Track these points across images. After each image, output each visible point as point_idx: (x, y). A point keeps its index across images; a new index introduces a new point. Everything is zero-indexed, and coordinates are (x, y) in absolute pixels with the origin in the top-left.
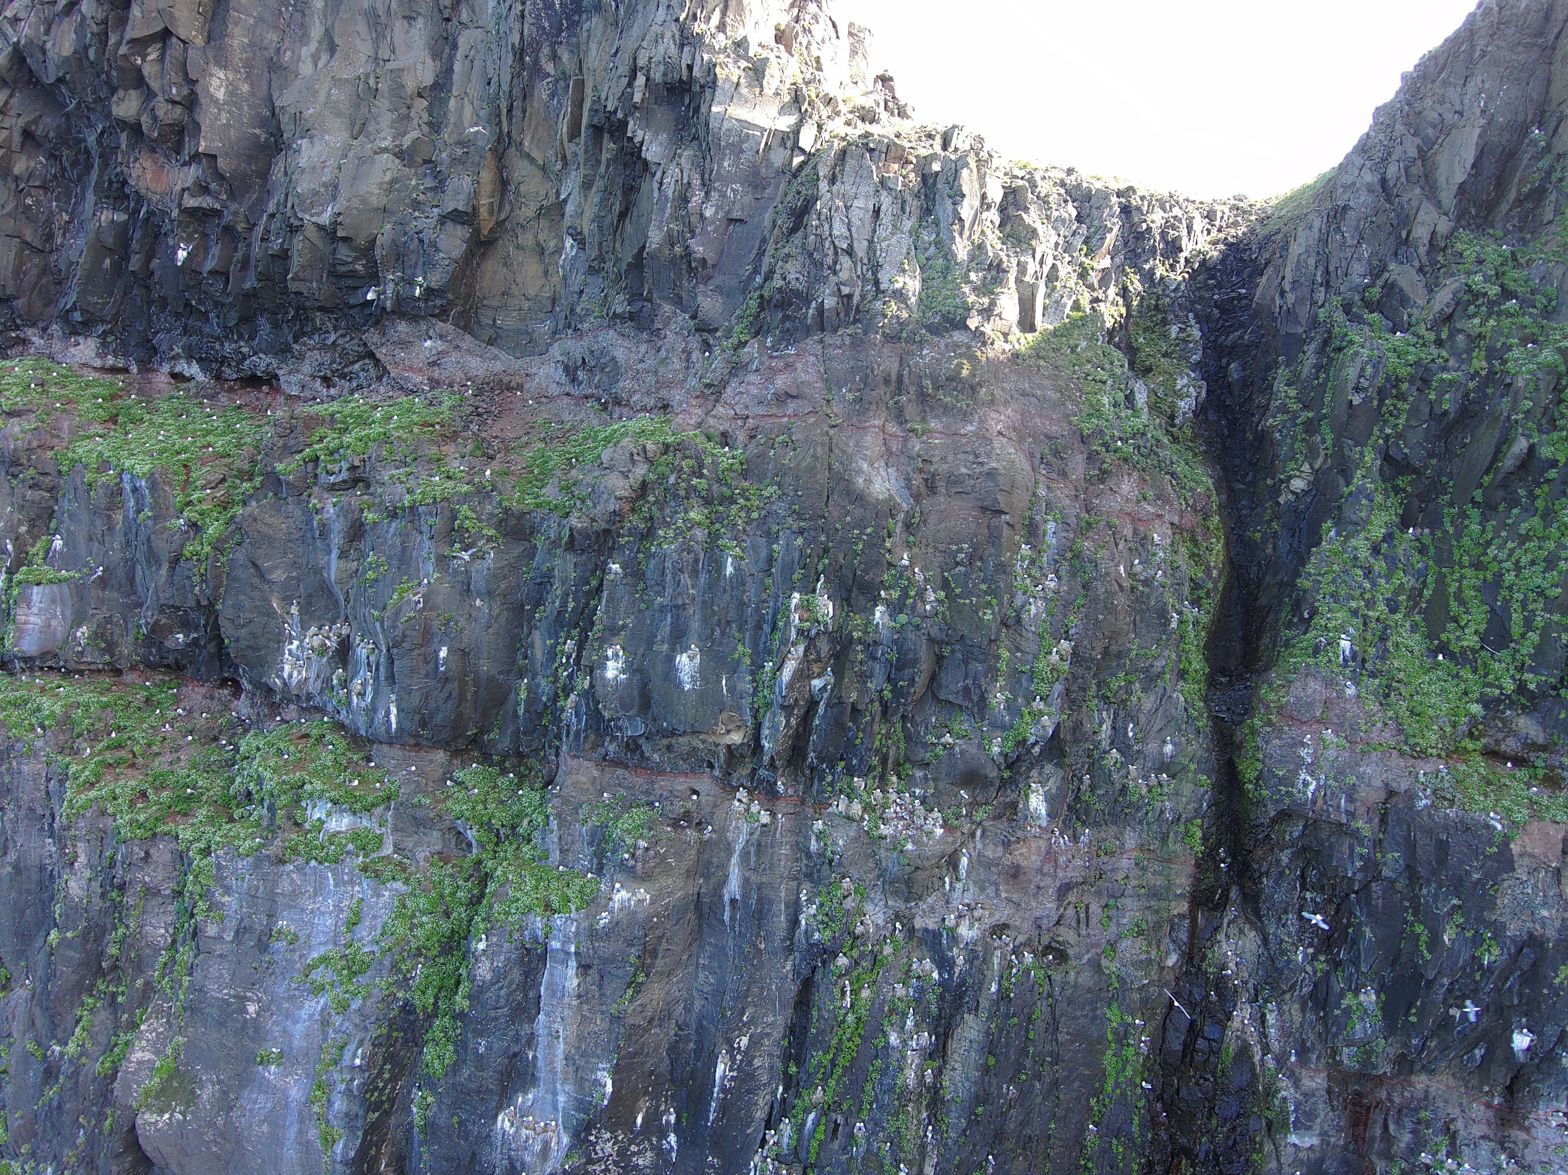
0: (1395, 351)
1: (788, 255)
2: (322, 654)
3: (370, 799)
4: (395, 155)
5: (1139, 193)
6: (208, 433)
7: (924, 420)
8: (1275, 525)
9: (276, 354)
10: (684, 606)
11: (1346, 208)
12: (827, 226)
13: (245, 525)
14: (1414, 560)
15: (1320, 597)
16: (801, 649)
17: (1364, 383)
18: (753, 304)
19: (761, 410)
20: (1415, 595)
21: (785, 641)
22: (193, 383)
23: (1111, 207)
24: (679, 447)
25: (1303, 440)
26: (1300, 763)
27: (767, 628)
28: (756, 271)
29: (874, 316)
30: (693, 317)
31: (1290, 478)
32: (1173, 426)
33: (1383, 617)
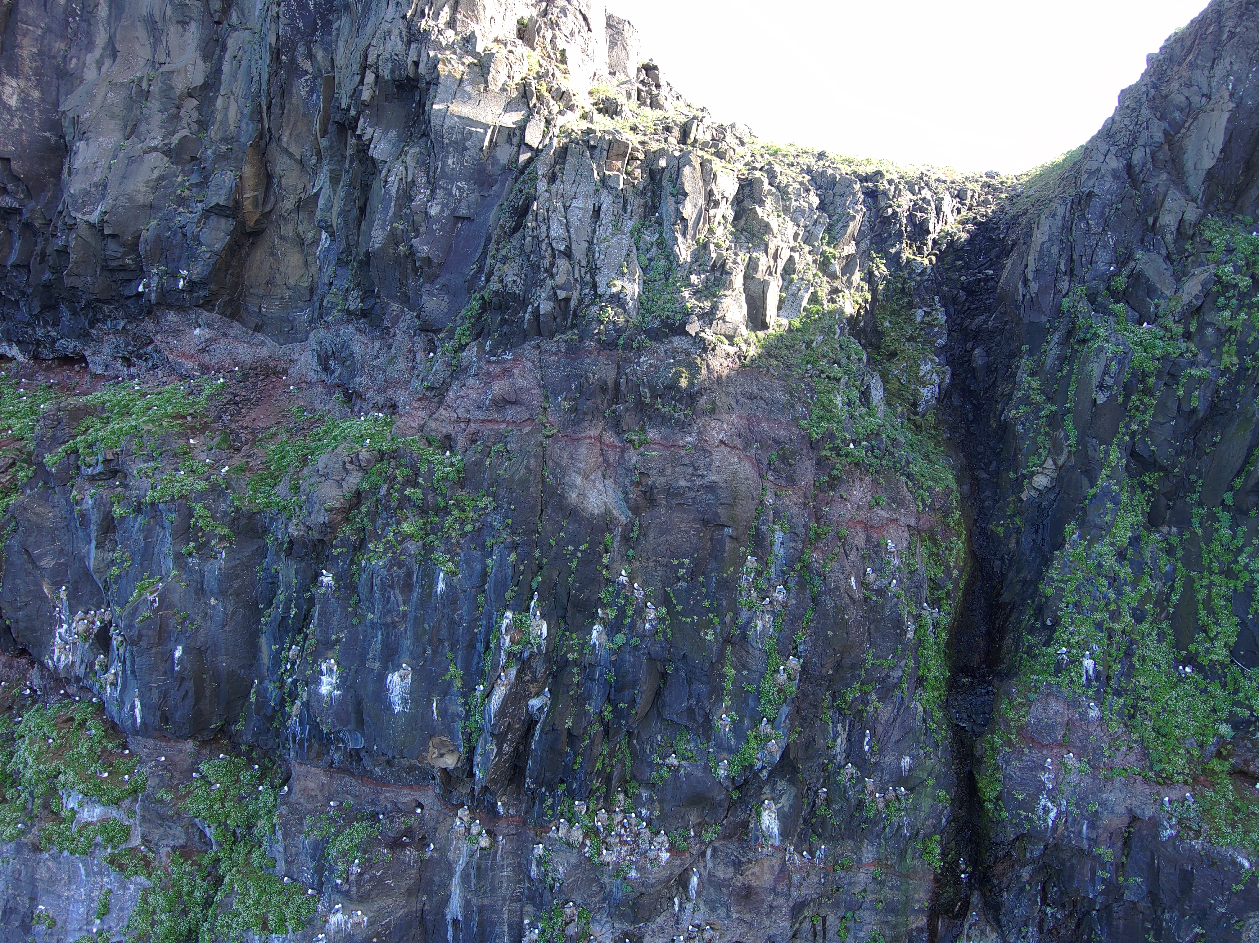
0: (1141, 344)
1: (506, 257)
2: (85, 640)
3: (116, 793)
4: (164, 153)
5: (888, 176)
6: (12, 415)
7: (642, 429)
8: (1017, 520)
9: (78, 338)
10: (394, 625)
11: (1090, 195)
12: (544, 228)
13: (17, 514)
14: (1161, 563)
15: (1063, 606)
16: (513, 672)
17: (1108, 381)
18: (475, 305)
19: (481, 416)
20: (1162, 600)
21: (495, 666)
22: (14, 363)
23: (854, 195)
24: (394, 455)
25: (1047, 434)
26: (1040, 787)
27: (480, 647)
28: (480, 270)
29: (589, 323)
30: (418, 317)
31: (1032, 474)
32: (916, 414)
33: (1128, 629)
